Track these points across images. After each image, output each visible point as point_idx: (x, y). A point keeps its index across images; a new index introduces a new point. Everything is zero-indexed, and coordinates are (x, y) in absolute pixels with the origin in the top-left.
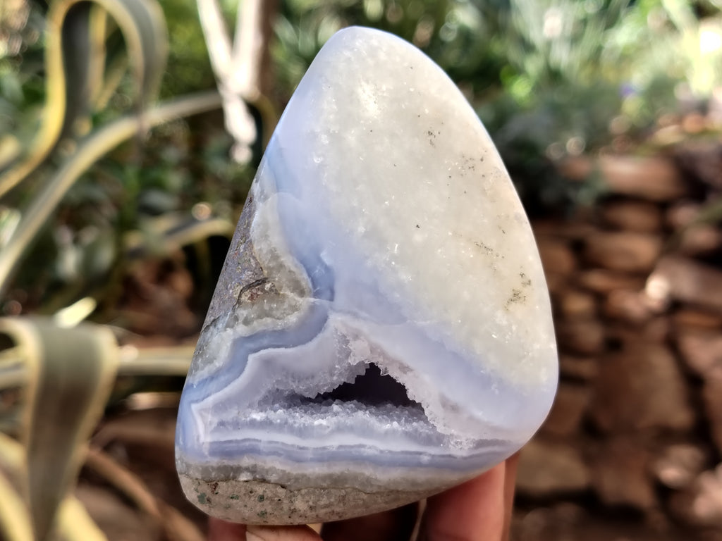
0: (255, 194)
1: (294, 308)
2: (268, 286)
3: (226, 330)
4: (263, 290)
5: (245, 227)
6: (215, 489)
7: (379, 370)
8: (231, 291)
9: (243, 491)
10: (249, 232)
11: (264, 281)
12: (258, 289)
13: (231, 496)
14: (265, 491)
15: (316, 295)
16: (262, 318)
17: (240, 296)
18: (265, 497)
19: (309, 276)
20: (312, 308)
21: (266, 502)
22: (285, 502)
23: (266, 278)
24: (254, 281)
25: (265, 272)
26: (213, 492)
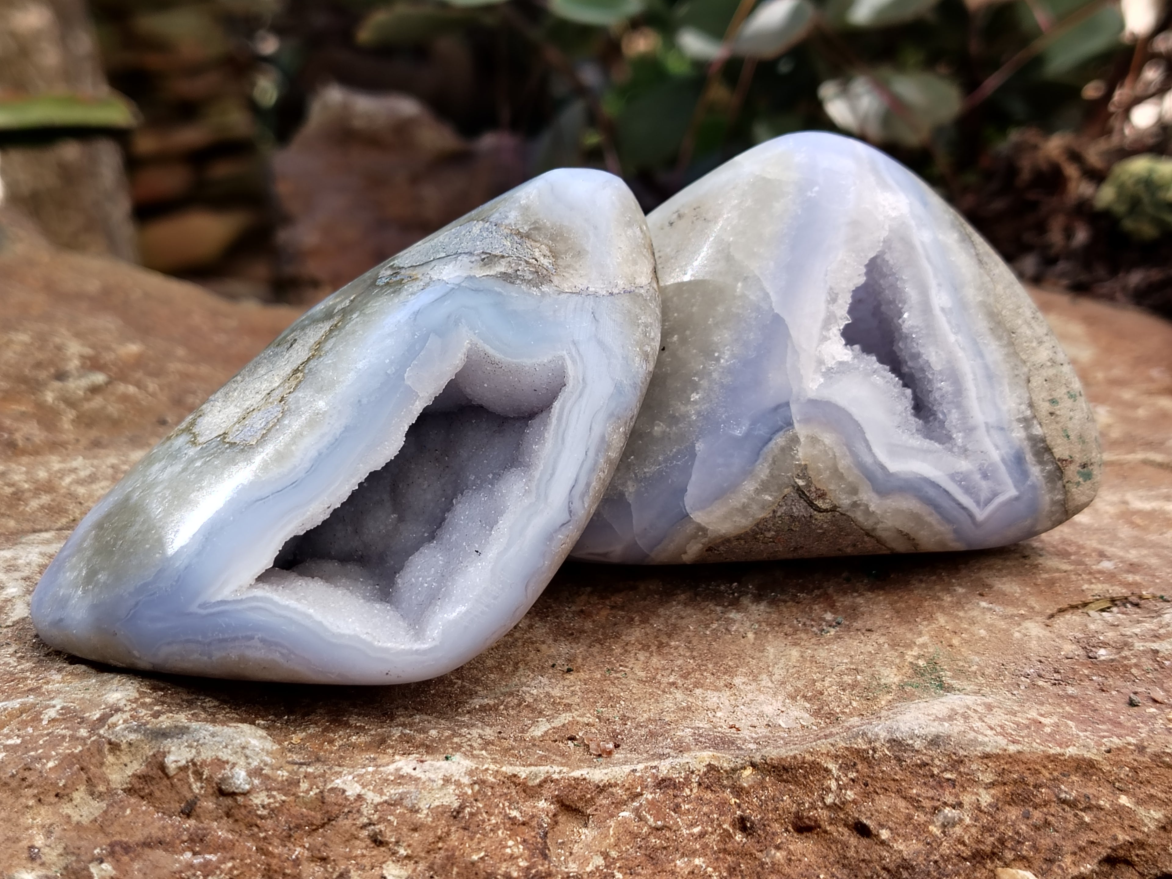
0: (701, 546)
1: (814, 440)
2: (801, 483)
3: (873, 512)
4: (808, 486)
5: (742, 542)
6: (1066, 460)
7: (847, 326)
8: (825, 526)
9: (1054, 426)
10: (747, 533)
11: (799, 490)
12: (809, 491)
13: (1066, 439)
14: (1043, 400)
15: (790, 424)
16: (842, 474)
17: (826, 511)
18: (1050, 398)
19: (770, 439)
20: (807, 420)
21: (1056, 395)
22: (1045, 374)
23: (794, 487)
24: (802, 501)
25: (786, 491)
26: (1071, 462)
